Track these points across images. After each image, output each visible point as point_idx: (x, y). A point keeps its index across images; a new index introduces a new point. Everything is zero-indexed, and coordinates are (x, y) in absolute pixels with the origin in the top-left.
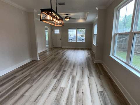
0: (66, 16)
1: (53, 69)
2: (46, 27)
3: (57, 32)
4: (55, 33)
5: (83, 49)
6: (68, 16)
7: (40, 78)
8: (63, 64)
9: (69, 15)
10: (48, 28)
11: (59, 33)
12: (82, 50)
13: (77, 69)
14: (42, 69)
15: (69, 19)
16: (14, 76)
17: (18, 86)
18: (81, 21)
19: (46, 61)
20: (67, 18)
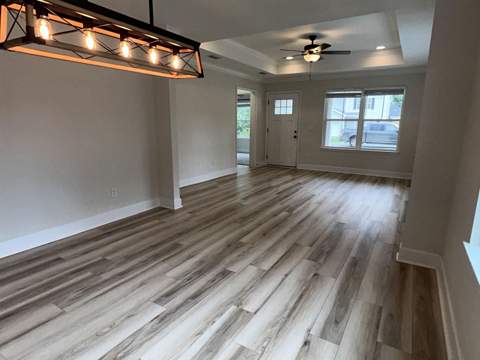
0: (309, 42)
1: (190, 257)
2: (240, 92)
3: (284, 107)
4: (277, 112)
5: (381, 181)
6: (315, 42)
7: (113, 288)
8: (244, 240)
9: (321, 36)
10: (252, 97)
11: (290, 111)
12: (375, 186)
13: (286, 275)
14: (155, 246)
15: (322, 53)
16: (55, 257)
17: (24, 303)
18: (381, 59)
19: (195, 216)
20: (311, 53)
